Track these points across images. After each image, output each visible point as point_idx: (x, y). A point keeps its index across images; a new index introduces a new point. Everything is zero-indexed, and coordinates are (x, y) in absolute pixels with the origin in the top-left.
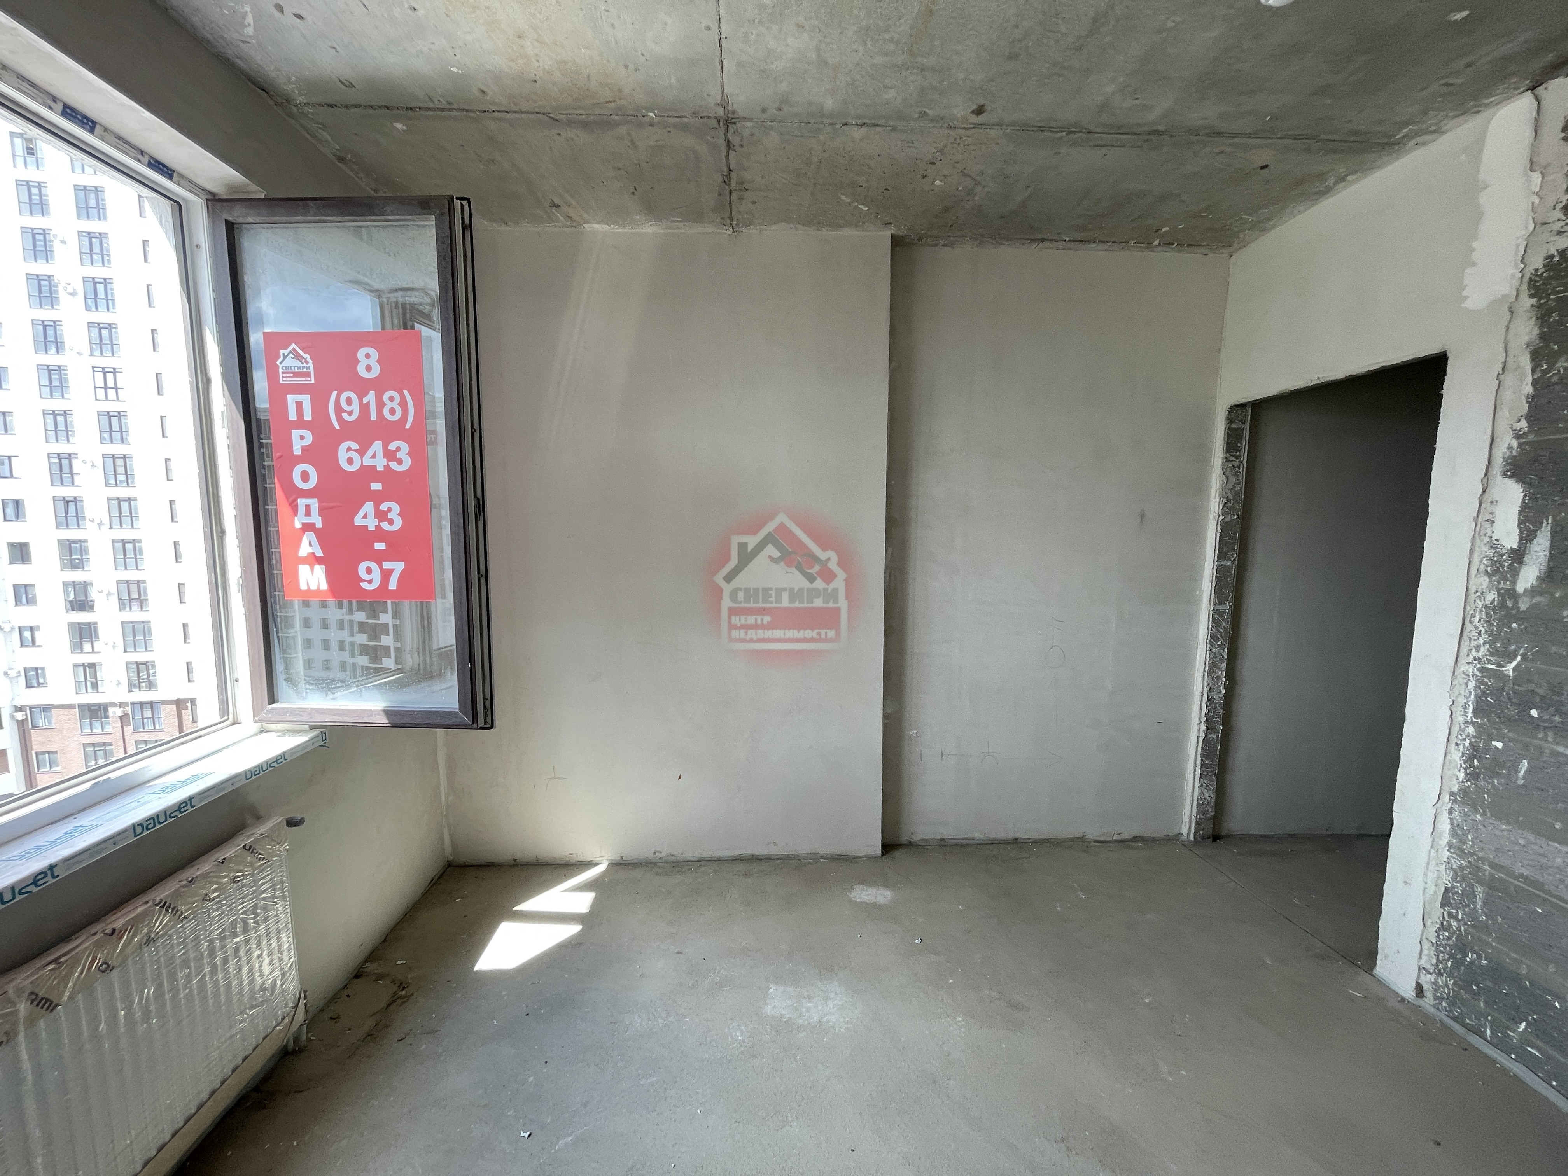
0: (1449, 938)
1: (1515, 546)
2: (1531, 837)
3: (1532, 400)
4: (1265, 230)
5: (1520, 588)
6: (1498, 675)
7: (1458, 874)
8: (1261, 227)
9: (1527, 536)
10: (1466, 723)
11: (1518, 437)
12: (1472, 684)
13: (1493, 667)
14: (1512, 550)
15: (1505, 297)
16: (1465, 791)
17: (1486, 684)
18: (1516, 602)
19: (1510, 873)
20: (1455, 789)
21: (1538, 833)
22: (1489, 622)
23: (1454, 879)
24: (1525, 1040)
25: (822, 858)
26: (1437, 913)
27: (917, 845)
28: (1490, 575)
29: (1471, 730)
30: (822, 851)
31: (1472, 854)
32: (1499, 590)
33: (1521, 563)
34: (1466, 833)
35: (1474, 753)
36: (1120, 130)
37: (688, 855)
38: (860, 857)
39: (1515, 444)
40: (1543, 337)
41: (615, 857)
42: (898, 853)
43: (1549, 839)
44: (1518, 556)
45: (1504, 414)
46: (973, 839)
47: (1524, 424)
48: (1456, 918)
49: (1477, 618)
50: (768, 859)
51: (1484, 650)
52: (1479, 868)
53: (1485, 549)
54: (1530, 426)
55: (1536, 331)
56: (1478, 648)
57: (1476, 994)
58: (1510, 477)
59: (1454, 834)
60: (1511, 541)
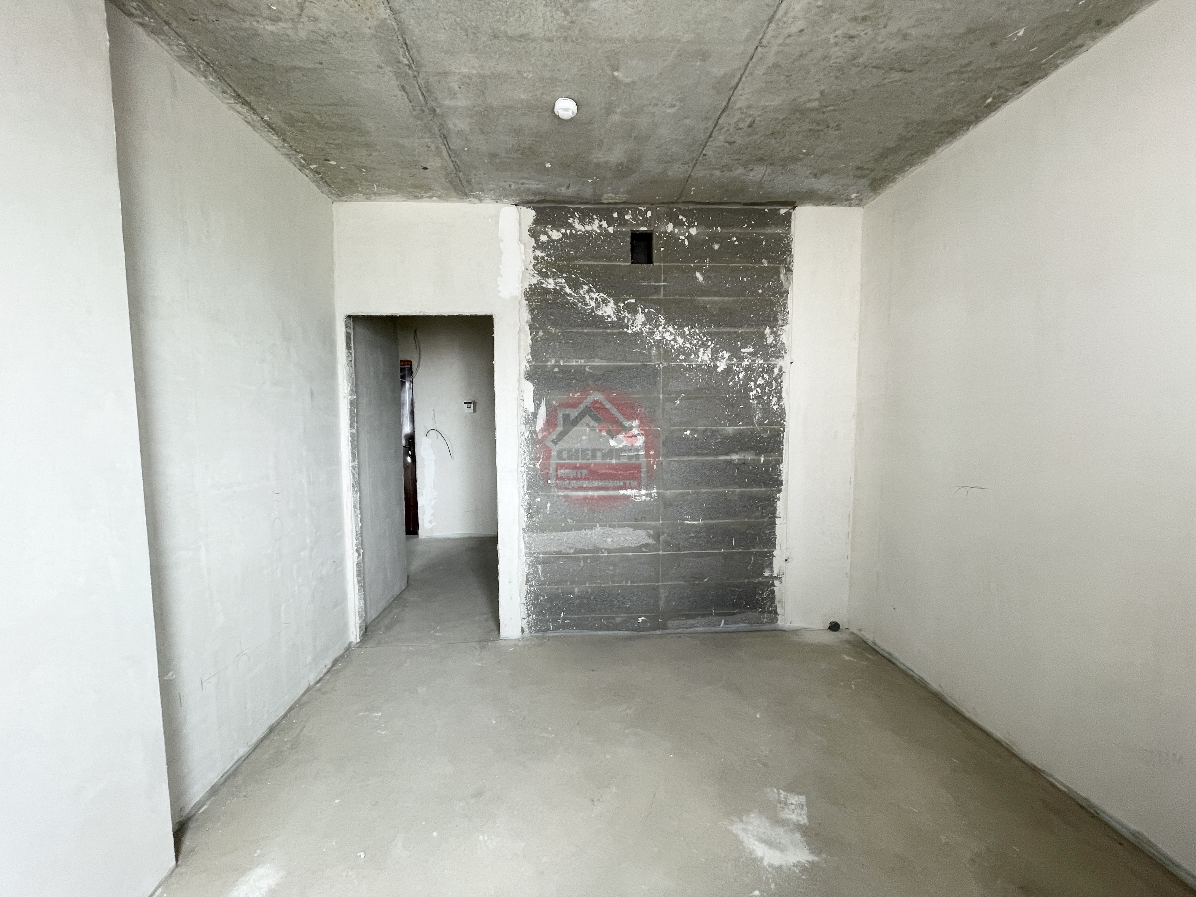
0: (531, 597)
1: (533, 411)
2: (555, 534)
3: (532, 347)
5: (538, 430)
6: (534, 469)
7: (532, 565)
9: (537, 407)
10: (525, 494)
11: (529, 362)
12: (525, 476)
13: (532, 466)
14: (532, 413)
15: (516, 297)
16: (528, 526)
17: (529, 474)
18: (537, 436)
19: (550, 553)
20: (524, 527)
21: (557, 531)
22: (528, 446)
23: (529, 569)
24: (564, 619)
26: (525, 588)
28: (526, 424)
29: (527, 497)
31: (534, 553)
32: (530, 431)
33: (536, 418)
34: (531, 545)
35: (530, 506)
39: (528, 366)
40: (532, 319)
43: (561, 531)
44: (535, 415)
45: (522, 350)
47: (530, 357)
48: (533, 586)
49: (522, 446)
51: (527, 459)
52: (538, 558)
53: (522, 413)
54: (533, 358)
55: (529, 317)
56: (525, 459)
57: (544, 615)
58: (528, 380)
59: (526, 547)
60: (531, 409)
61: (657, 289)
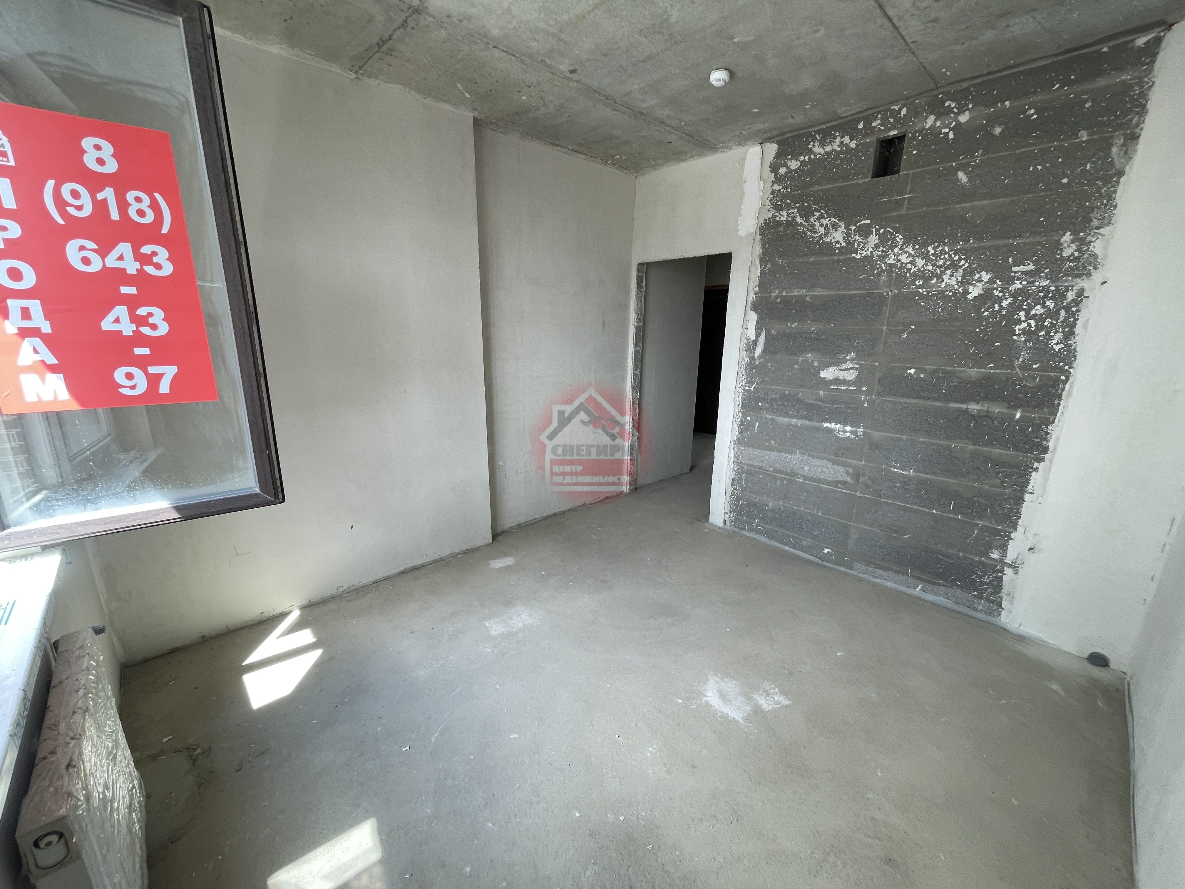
0: (734, 498)
1: (754, 339)
2: (759, 451)
3: (760, 278)
4: (655, 169)
5: (756, 356)
6: (749, 391)
7: (737, 472)
8: (654, 167)
9: (758, 335)
10: (739, 412)
11: (755, 294)
12: (741, 396)
13: (747, 388)
14: (753, 340)
15: (752, 233)
16: (738, 439)
17: (745, 395)
18: (754, 362)
19: (752, 466)
20: (735, 439)
21: (761, 449)
22: (746, 370)
23: (735, 475)
24: (758, 525)
25: (458, 554)
26: (730, 489)
27: (507, 532)
28: (746, 351)
29: (740, 414)
30: (457, 550)
31: (741, 463)
32: (749, 357)
33: (756, 346)
34: (739, 456)
35: (742, 423)
36: (628, 106)
37: (365, 581)
38: (481, 547)
39: (754, 297)
40: (763, 253)
41: (303, 602)
42: (500, 538)
43: (764, 450)
44: (755, 342)
45: (751, 283)
46: (534, 519)
47: (757, 289)
48: (737, 490)
49: (742, 369)
50: (423, 566)
51: (744, 381)
52: (743, 468)
53: (745, 340)
54: (759, 290)
55: (761, 251)
56: (742, 381)
57: (742, 516)
58: (753, 310)
59: (735, 457)
60: (753, 337)
61: (898, 204)
